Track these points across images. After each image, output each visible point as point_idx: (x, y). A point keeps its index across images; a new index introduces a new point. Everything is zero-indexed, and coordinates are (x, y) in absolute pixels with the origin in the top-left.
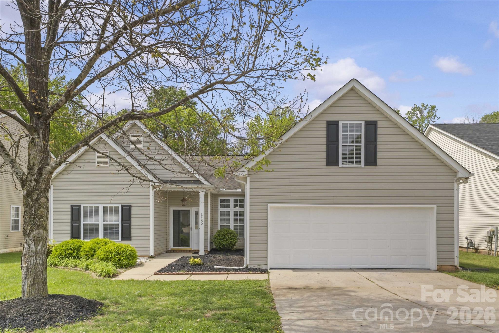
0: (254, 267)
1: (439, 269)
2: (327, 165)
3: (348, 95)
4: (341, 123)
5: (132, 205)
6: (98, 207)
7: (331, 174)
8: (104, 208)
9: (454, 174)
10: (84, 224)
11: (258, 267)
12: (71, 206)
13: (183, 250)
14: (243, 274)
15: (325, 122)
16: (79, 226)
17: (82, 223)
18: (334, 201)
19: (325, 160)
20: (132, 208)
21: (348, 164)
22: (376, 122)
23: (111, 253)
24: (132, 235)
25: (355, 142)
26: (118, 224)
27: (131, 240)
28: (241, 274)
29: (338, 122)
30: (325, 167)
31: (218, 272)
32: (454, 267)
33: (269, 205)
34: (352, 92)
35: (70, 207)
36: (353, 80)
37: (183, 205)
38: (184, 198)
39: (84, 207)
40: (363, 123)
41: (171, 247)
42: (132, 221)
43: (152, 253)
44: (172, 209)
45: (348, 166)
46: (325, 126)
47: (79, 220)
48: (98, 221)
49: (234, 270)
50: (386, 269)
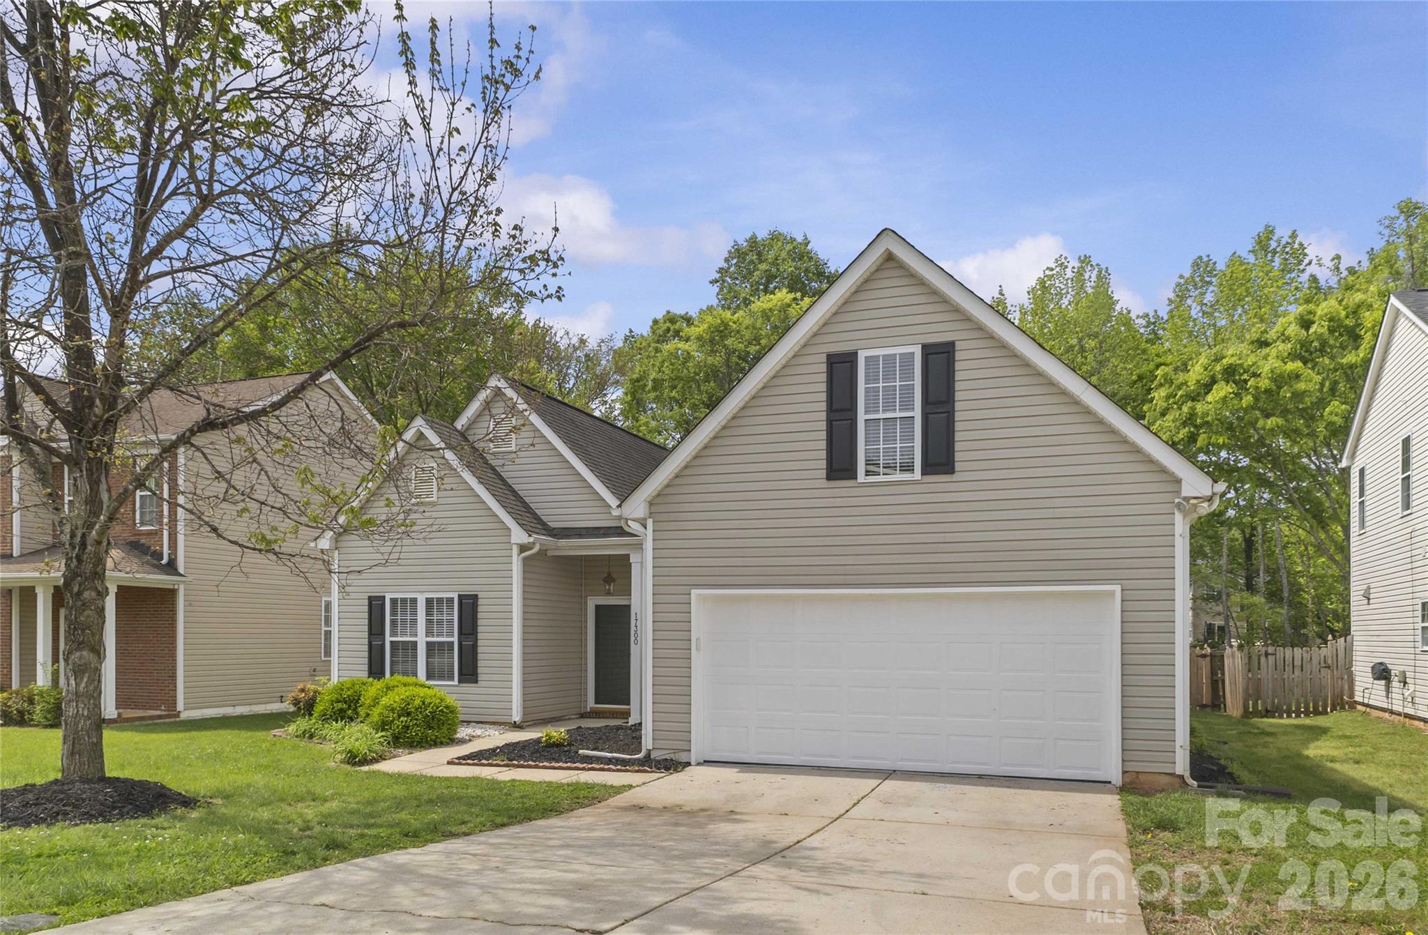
0: (664, 757)
1: (1132, 783)
2: (829, 478)
3: (878, 275)
4: (862, 355)
5: (480, 595)
6: (414, 601)
7: (838, 502)
8: (429, 602)
9: (1170, 488)
10: (391, 642)
11: (672, 756)
12: (370, 597)
13: (617, 713)
14: (618, 770)
15: (824, 358)
16: (383, 646)
17: (388, 639)
18: (849, 579)
19: (823, 464)
20: (480, 602)
21: (881, 470)
22: (952, 344)
23: (393, 710)
24: (480, 670)
25: (898, 408)
26: (453, 643)
27: (476, 682)
28: (614, 771)
29: (855, 354)
30: (825, 483)
31: (569, 764)
32: (1177, 780)
33: (694, 592)
34: (891, 264)
35: (366, 602)
36: (886, 232)
37: (608, 593)
38: (609, 574)
39: (394, 601)
40: (917, 351)
41: (591, 703)
42: (480, 636)
43: (517, 717)
44: (592, 603)
45: (881, 476)
46: (824, 367)
47: (382, 633)
48: (416, 635)
49: (618, 761)
50: (980, 776)
